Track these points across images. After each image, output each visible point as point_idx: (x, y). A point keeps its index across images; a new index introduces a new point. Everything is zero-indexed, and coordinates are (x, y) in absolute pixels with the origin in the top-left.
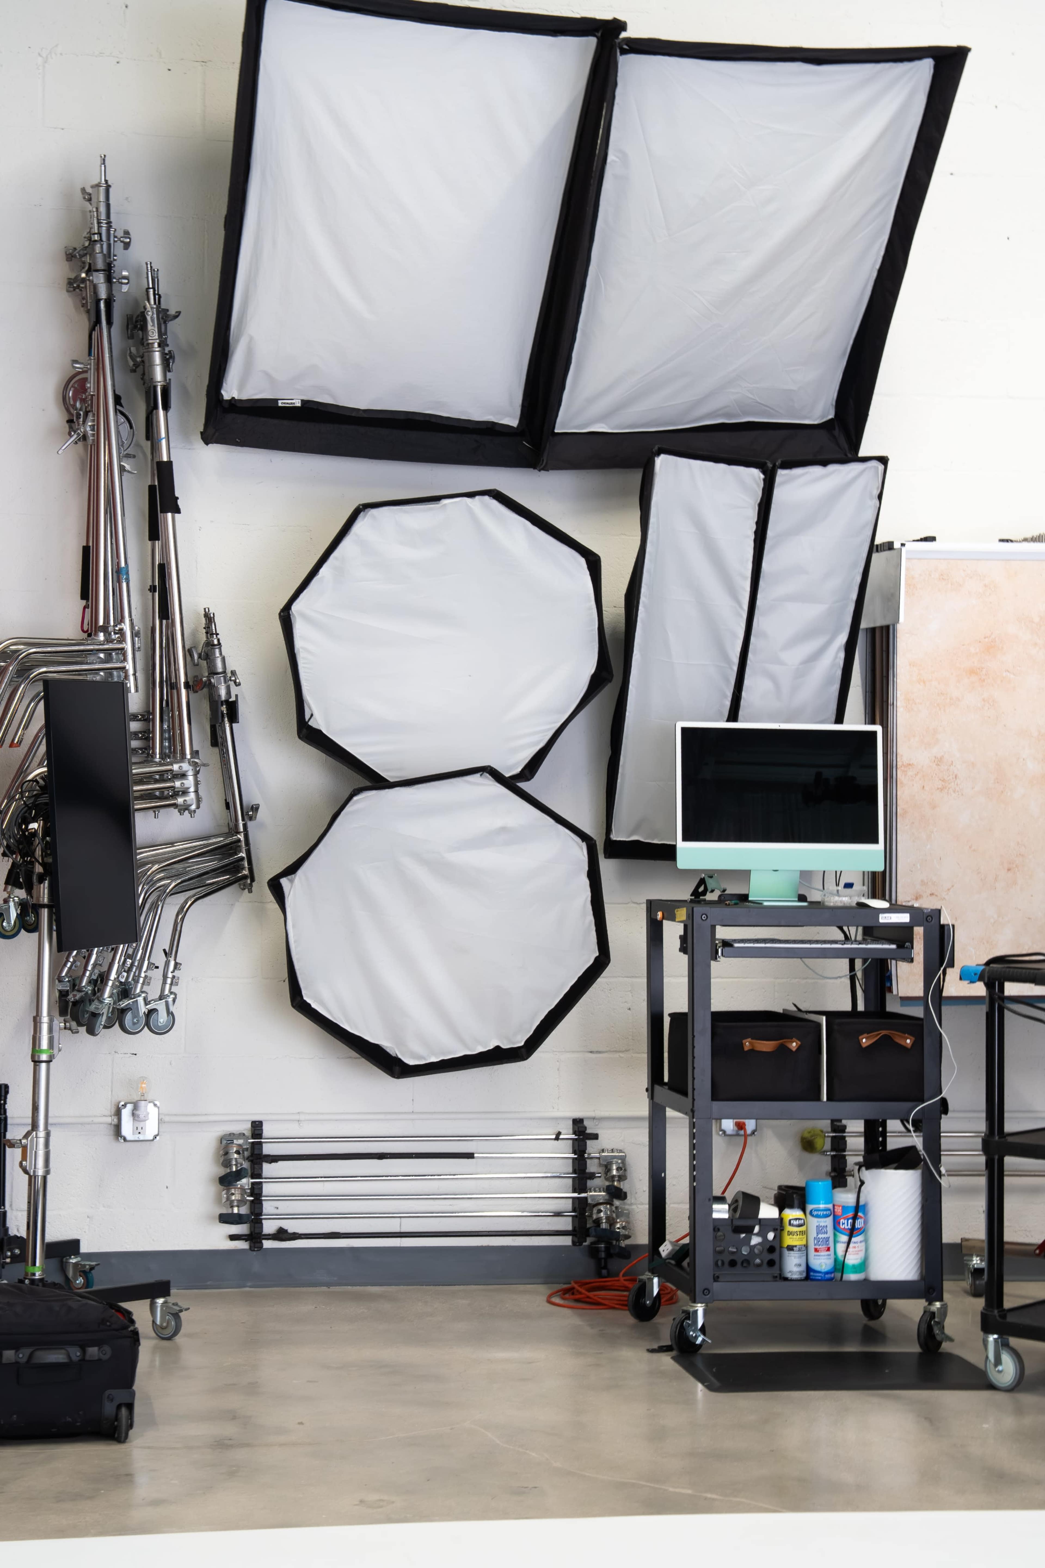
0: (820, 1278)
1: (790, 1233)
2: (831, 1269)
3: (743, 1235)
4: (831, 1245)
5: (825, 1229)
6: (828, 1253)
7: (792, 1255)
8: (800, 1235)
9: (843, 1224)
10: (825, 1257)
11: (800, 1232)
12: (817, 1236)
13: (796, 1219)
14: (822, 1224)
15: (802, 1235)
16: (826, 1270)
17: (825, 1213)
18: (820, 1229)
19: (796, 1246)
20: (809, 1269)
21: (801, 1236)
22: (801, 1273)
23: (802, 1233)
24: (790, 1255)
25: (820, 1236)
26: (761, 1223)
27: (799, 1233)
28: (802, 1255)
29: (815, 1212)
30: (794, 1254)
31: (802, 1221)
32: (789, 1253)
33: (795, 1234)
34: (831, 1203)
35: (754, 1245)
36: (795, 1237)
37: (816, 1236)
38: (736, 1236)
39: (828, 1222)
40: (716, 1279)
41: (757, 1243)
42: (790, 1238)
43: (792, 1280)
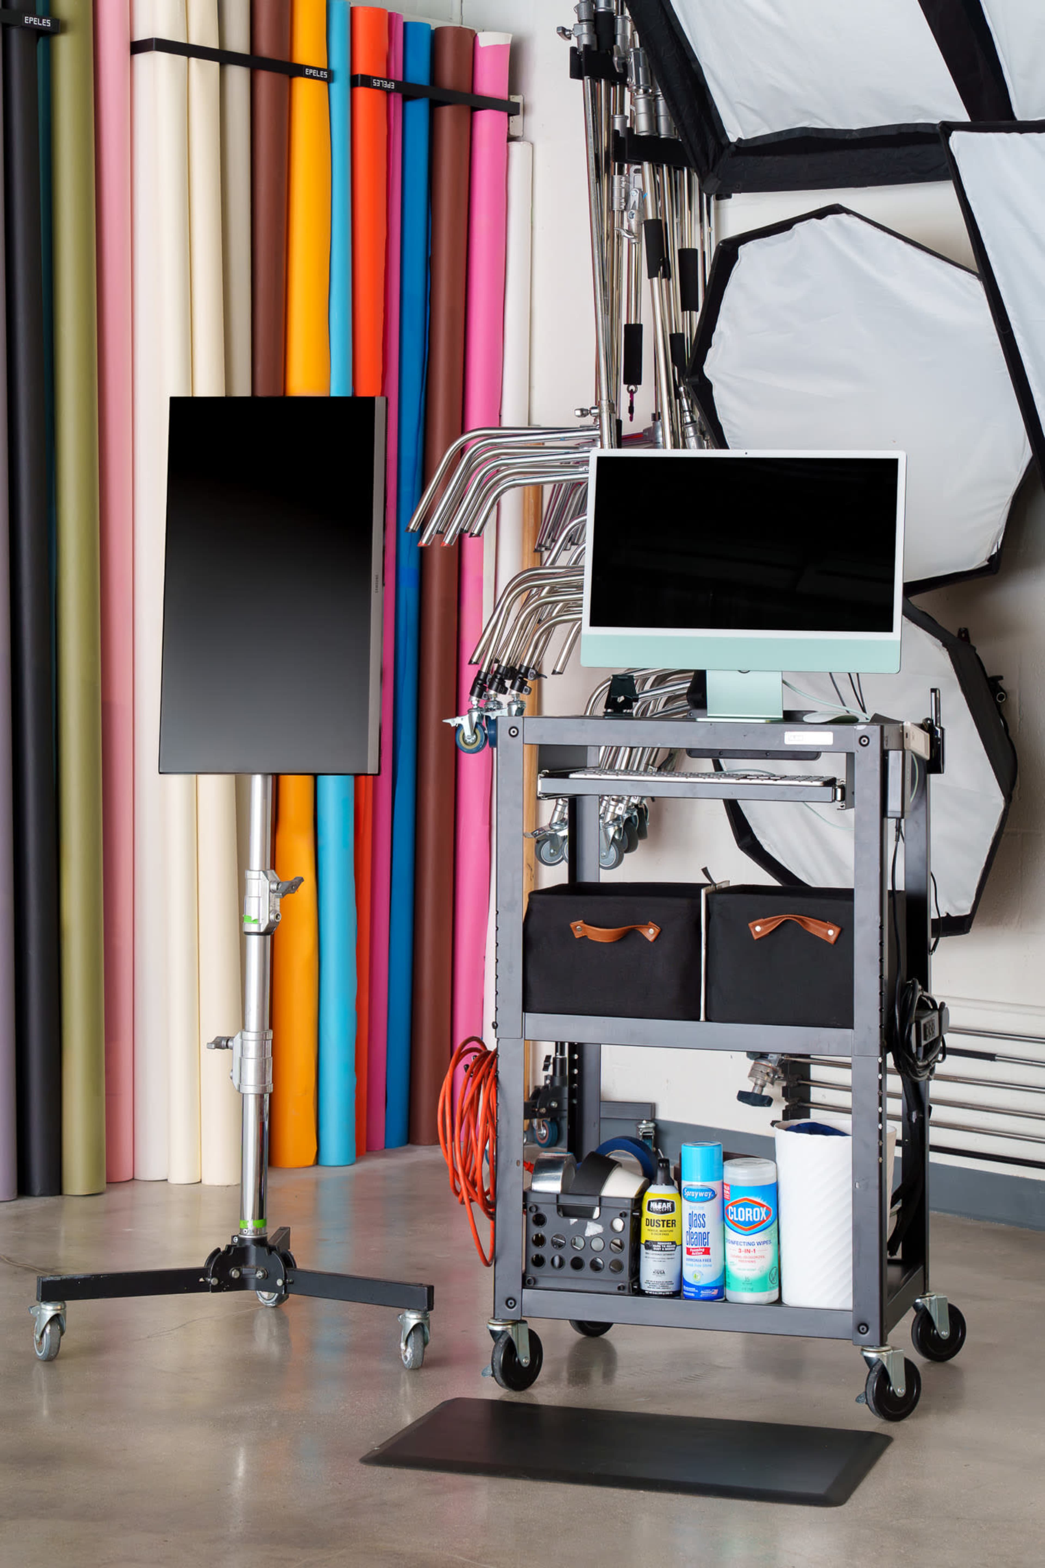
0: (693, 1295)
1: (650, 1223)
2: (715, 1281)
3: (573, 1221)
4: (713, 1243)
5: (701, 1219)
6: (706, 1257)
7: (651, 1256)
8: (663, 1226)
9: (732, 1213)
10: (702, 1263)
11: (663, 1221)
12: (690, 1229)
13: (658, 1201)
14: (697, 1212)
15: (667, 1226)
16: (702, 1283)
17: (701, 1194)
18: (694, 1218)
19: (656, 1243)
20: (681, 1280)
21: (665, 1228)
22: (663, 1285)
23: (668, 1223)
24: (647, 1255)
25: (694, 1230)
26: (603, 1204)
27: (661, 1223)
28: (666, 1257)
29: (688, 1192)
30: (653, 1254)
31: (669, 1205)
32: (647, 1253)
33: (656, 1224)
34: (719, 1180)
35: (591, 1236)
36: (655, 1228)
37: (688, 1230)
38: (565, 1220)
39: (709, 1209)
40: (527, 1282)
41: (596, 1233)
42: (649, 1230)
43: (649, 1295)
